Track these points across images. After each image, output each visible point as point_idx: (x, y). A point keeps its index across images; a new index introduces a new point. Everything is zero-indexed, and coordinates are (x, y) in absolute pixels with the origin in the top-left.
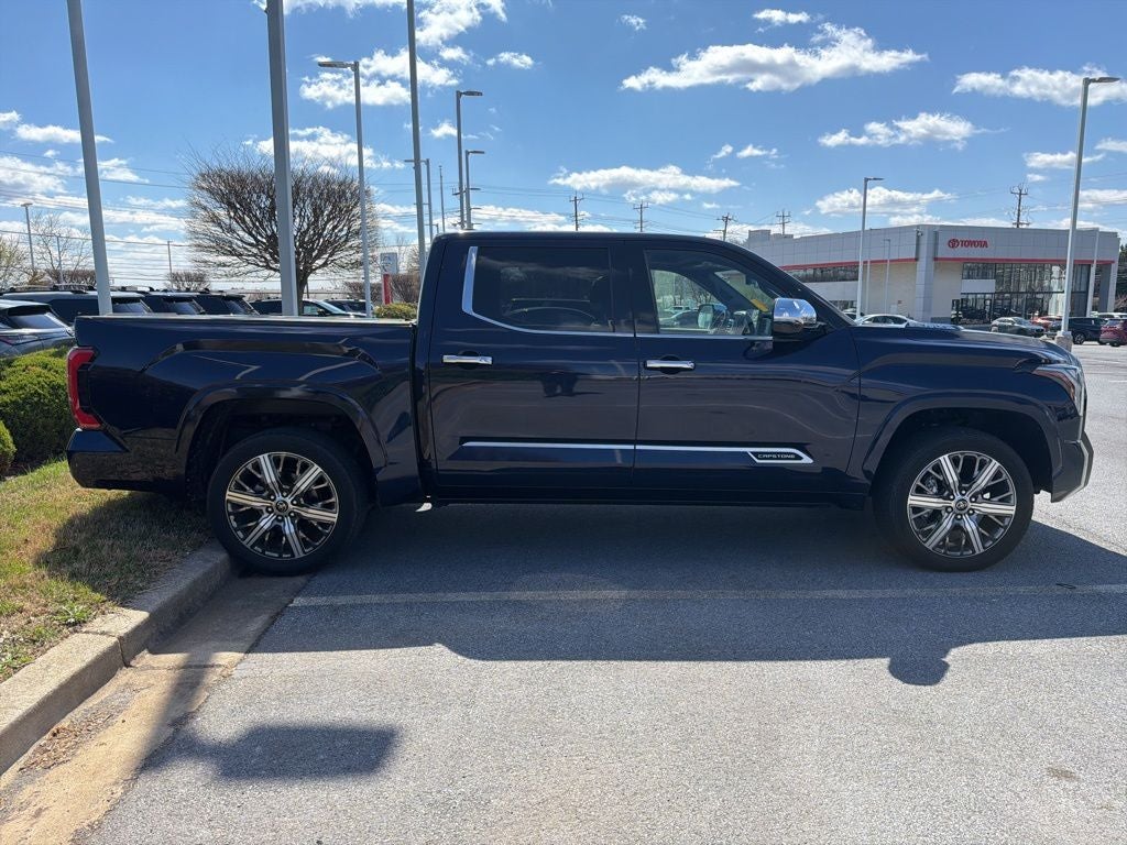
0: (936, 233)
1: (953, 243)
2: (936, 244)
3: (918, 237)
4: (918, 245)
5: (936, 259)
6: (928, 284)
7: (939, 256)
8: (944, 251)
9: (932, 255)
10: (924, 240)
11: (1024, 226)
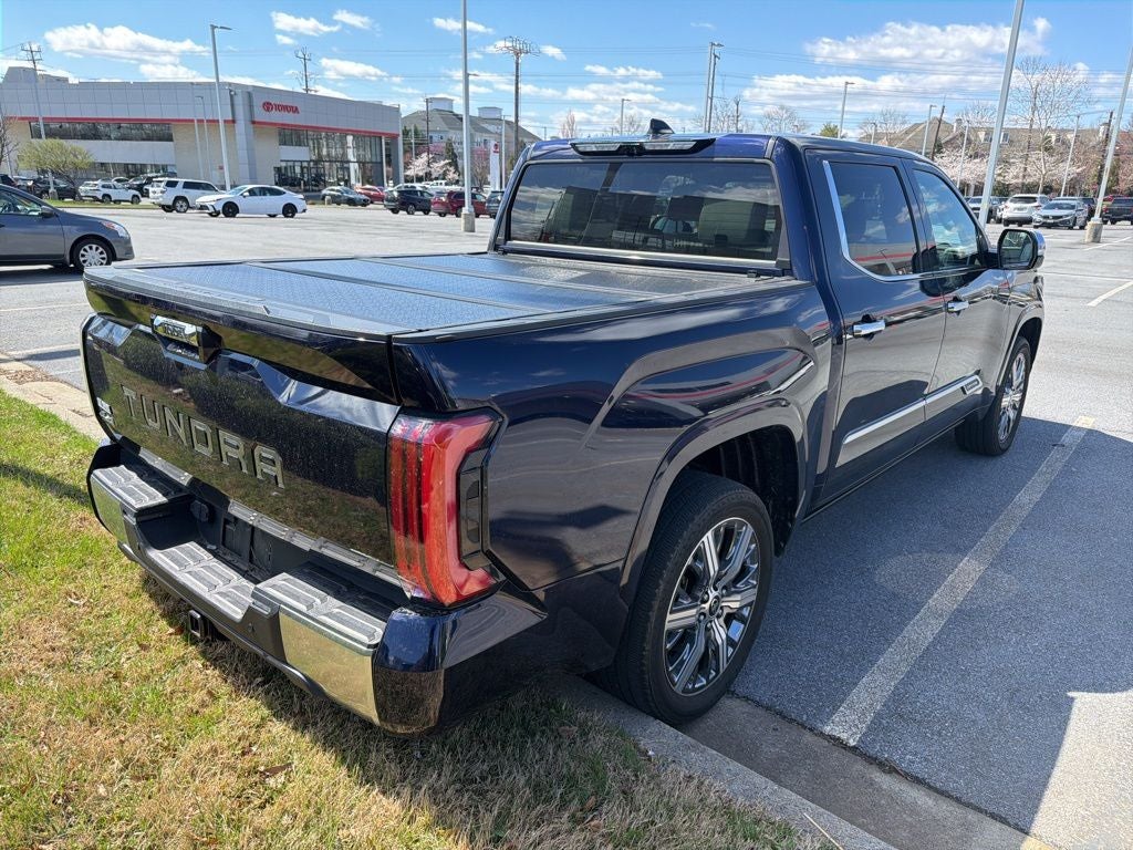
0: (249, 94)
1: (268, 106)
2: (251, 106)
3: (231, 96)
4: (232, 105)
5: (254, 122)
6: (250, 150)
7: (256, 120)
8: (261, 115)
9: (248, 118)
10: (239, 100)
11: (313, 93)
